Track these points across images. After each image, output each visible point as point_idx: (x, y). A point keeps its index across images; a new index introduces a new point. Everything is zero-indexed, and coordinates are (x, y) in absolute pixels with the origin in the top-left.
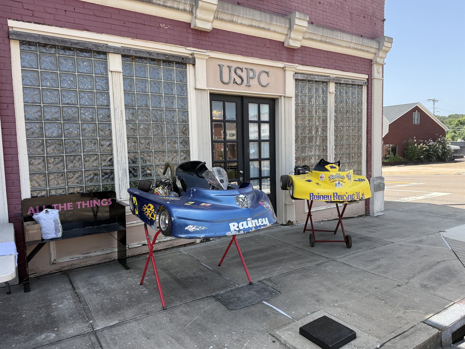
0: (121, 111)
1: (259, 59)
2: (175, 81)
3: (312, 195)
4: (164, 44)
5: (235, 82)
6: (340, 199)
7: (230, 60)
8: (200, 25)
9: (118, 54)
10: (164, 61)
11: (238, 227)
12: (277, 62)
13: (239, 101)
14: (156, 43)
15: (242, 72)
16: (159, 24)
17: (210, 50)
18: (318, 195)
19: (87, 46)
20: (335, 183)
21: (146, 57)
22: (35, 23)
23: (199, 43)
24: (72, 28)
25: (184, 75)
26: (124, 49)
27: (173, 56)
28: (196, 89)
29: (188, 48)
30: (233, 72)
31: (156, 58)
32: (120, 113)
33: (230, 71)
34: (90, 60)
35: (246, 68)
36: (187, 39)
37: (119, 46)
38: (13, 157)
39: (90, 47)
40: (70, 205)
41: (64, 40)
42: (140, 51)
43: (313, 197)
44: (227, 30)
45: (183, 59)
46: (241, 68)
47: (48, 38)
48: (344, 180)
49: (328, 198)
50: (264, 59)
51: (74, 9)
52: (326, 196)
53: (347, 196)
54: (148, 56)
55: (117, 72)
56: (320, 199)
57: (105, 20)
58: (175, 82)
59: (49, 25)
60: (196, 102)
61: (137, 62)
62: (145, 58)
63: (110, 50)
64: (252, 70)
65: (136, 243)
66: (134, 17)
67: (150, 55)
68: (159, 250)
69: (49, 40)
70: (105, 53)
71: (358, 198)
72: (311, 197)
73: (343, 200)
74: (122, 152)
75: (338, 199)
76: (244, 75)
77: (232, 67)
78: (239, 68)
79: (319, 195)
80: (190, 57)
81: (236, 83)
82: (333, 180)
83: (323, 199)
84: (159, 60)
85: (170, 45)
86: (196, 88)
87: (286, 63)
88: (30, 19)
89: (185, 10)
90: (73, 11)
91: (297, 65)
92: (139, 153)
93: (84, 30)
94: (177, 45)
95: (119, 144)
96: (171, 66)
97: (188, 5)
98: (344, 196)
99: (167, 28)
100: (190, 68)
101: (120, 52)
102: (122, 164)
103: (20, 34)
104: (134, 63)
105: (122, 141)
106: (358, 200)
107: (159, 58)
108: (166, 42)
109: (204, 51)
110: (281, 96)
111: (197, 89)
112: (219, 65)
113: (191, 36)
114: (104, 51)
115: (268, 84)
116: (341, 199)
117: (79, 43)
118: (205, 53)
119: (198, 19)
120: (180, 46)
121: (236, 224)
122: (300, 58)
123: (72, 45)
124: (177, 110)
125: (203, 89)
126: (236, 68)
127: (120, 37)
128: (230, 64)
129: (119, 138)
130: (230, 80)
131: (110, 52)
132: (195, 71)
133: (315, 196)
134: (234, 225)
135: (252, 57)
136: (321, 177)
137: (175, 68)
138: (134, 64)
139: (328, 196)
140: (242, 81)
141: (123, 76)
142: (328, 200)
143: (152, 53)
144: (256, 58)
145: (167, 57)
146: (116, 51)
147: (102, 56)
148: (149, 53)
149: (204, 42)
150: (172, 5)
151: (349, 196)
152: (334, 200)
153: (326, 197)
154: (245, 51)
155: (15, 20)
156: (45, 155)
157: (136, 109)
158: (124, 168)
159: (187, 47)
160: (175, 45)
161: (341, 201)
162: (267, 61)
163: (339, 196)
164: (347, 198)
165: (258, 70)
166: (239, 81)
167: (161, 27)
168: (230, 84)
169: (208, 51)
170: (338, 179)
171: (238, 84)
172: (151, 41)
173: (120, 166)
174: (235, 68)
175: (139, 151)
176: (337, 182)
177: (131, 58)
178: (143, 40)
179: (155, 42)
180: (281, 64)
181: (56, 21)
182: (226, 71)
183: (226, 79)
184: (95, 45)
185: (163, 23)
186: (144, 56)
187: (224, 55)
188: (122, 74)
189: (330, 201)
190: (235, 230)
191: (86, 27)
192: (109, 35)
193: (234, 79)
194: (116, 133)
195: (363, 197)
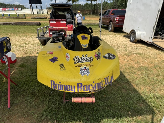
3: (53, 82)
6: (85, 90)
18: (59, 84)
20: (80, 68)
43: (55, 85)
48: (92, 63)
49: (72, 89)
52: (69, 86)
53: (94, 85)
56: (62, 90)
71: (107, 83)
72: (53, 85)
73: (89, 90)
75: (83, 90)
79: (61, 84)
82: (78, 64)
83: (65, 90)
98: (90, 86)
116: (87, 90)
133: (56, 84)
136: (67, 57)
139: (72, 86)
142: (71, 91)
151: (97, 85)
152: (78, 91)
153: (69, 88)
161: (86, 92)
163: (84, 86)
164: (94, 87)
170: (84, 63)
176: (83, 68)
189: (73, 92)
195: (112, 80)
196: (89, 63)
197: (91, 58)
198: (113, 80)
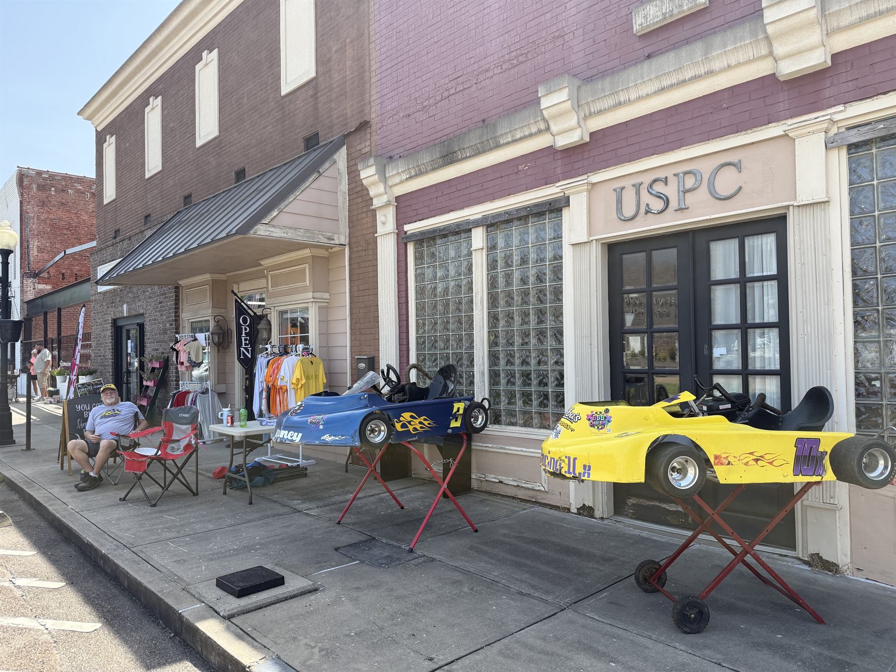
1: (703, 143)
4: (526, 192)
5: (647, 212)
7: (637, 172)
8: (562, 142)
9: (478, 227)
10: (532, 216)
12: (759, 129)
13: (683, 243)
14: (516, 196)
15: (665, 185)
16: (518, 167)
17: (591, 172)
22: (419, 221)
24: (441, 214)
25: (559, 228)
26: (485, 218)
27: (537, 205)
30: (644, 193)
33: (638, 193)
34: (459, 242)
35: (674, 176)
36: (554, 171)
37: (479, 216)
42: (500, 214)
45: (551, 204)
46: (662, 178)
50: (717, 139)
51: (443, 192)
54: (506, 217)
55: (481, 248)
57: (465, 192)
58: (547, 242)
59: (427, 218)
61: (502, 229)
62: (511, 221)
63: (473, 225)
64: (685, 173)
66: (492, 172)
70: (470, 230)
71: (571, 471)
76: (671, 191)
77: (642, 184)
78: (655, 181)
80: (561, 196)
81: (652, 212)
84: (526, 218)
85: (533, 190)
86: (573, 243)
87: (790, 121)
88: (415, 218)
89: (540, 132)
90: (442, 195)
91: (841, 107)
93: (449, 212)
94: (541, 188)
96: (543, 219)
97: (540, 122)
99: (527, 168)
100: (565, 212)
101: (482, 223)
104: (498, 232)
105: (481, 336)
106: (571, 476)
107: (519, 215)
108: (528, 188)
109: (582, 178)
110: (789, 206)
112: (615, 190)
113: (559, 163)
114: (467, 228)
115: (740, 188)
118: (585, 179)
119: (558, 134)
120: (545, 186)
122: (849, 83)
125: (584, 243)
126: (652, 182)
128: (636, 180)
129: (478, 332)
130: (638, 209)
131: (473, 227)
135: (684, 148)
137: (547, 221)
140: (667, 202)
141: (487, 252)
143: (512, 211)
144: (695, 145)
146: (477, 223)
147: (466, 235)
148: (506, 213)
150: (522, 135)
155: (409, 224)
159: (556, 182)
160: (539, 188)
162: (728, 138)
165: (705, 168)
166: (657, 205)
167: (520, 171)
168: (637, 218)
169: (588, 174)
171: (654, 214)
172: (509, 195)
174: (648, 185)
177: (496, 226)
178: (501, 199)
180: (774, 130)
181: (431, 212)
182: (629, 198)
183: (628, 211)
184: (457, 225)
185: (522, 164)
188: (485, 250)
191: (452, 208)
192: (470, 207)
193: (646, 205)
195: (586, 474)
196: (569, 423)
197: (576, 416)
198: (589, 476)
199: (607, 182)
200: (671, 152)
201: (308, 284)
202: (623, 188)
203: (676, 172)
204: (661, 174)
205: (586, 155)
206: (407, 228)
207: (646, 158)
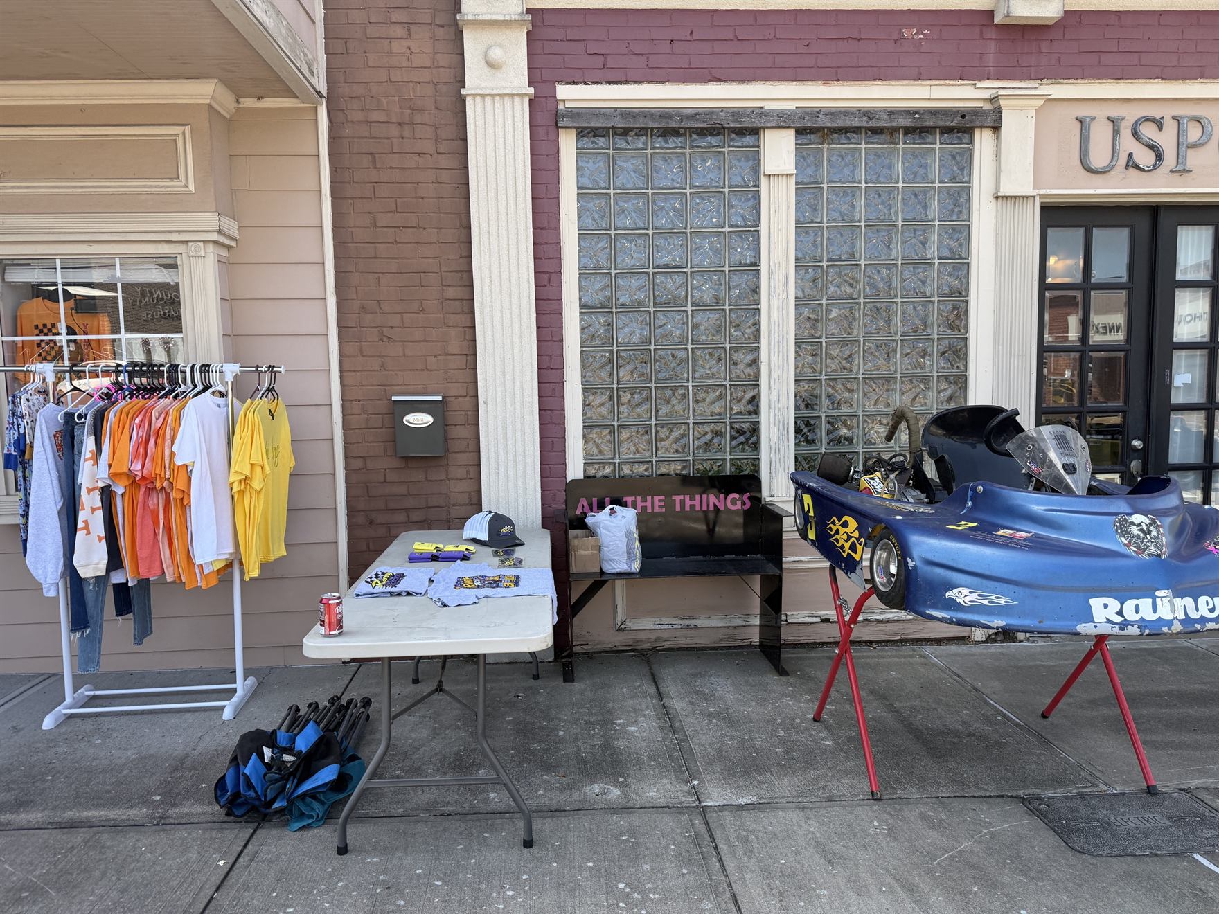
0: (787, 276)
2: (937, 181)
4: (912, 82)
5: (1131, 164)
7: (1117, 99)
8: (1024, 9)
9: (788, 127)
10: (907, 131)
11: (1120, 613)
13: (1144, 224)
14: (889, 85)
15: (1160, 129)
16: (900, 30)
17: (1051, 79)
19: (716, 119)
21: (859, 125)
22: (609, 83)
23: (1016, 64)
24: (684, 80)
25: (964, 162)
26: (804, 112)
27: (935, 113)
28: (997, 198)
29: (979, 85)
30: (1126, 133)
31: (885, 125)
32: (782, 279)
33: (1116, 132)
34: (720, 152)
35: (1174, 118)
36: (981, 58)
37: (791, 106)
38: (554, 389)
39: (724, 120)
40: (659, 501)
41: (667, 113)
42: (845, 113)
44: (1114, 9)
45: (963, 117)
46: (1158, 117)
47: (633, 113)
51: (691, 33)
54: (864, 122)
55: (783, 175)
57: (760, 47)
58: (937, 185)
59: (636, 82)
60: (997, 234)
61: (835, 144)
62: (857, 130)
63: (769, 121)
64: (1197, 120)
65: (806, 613)
66: (834, 23)
67: (871, 119)
68: (865, 642)
69: (634, 117)
70: (755, 132)
74: (781, 380)
76: (1166, 139)
77: (1123, 119)
78: (1148, 119)
80: (987, 107)
81: (1137, 167)
84: (893, 131)
85: (928, 82)
86: (999, 194)
88: (598, 75)
90: (689, 38)
92: (824, 382)
93: (710, 81)
94: (947, 82)
95: (775, 360)
96: (927, 141)
99: (921, 36)
100: (983, 141)
101: (793, 122)
102: (779, 409)
103: (578, 114)
104: (825, 146)
105: (783, 353)
107: (895, 124)
108: (919, 76)
109: (1030, 85)
111: (1003, 197)
112: (1080, 120)
113: (992, 46)
114: (755, 125)
117: (697, 114)
118: (1035, 88)
120: (957, 82)
121: (1114, 604)
123: (682, 121)
124: (937, 261)
125: (1019, 197)
126: (1139, 120)
127: (795, 83)
128: (1116, 111)
129: (776, 344)
130: (1115, 159)
131: (769, 125)
132: (998, 146)
134: (1106, 606)
135: (1202, 80)
137: (938, 146)
138: (825, 150)
140: (1160, 157)
141: (797, 183)
143: (875, 113)
144: (1216, 80)
145: (918, 118)
146: (782, 120)
147: (749, 140)
148: (865, 113)
149: (1032, 60)
154: (1175, 63)
155: (569, 84)
156: (615, 386)
157: (825, 267)
158: (783, 422)
159: (980, 80)
160: (942, 82)
166: (1145, 158)
167: (905, 38)
168: (1113, 173)
169: (1045, 81)
171: (1144, 170)
172: (875, 80)
173: (775, 414)
174: (1136, 123)
175: (823, 377)
177: (820, 134)
178: (853, 83)
179: (885, 82)
181: (651, 70)
182: (1101, 137)
183: (1099, 157)
184: (733, 114)
185: (910, 27)
186: (853, 125)
187: (1099, 85)
188: (793, 180)
190: (1109, 621)
191: (715, 73)
192: (768, 83)
193: (1131, 154)
194: (769, 332)
199: (1065, 103)
200: (1181, 81)
201: (192, 188)
202: (1093, 119)
203: (1176, 113)
204: (1155, 112)
205: (1045, 47)
206: (564, 92)
207: (1143, 81)
